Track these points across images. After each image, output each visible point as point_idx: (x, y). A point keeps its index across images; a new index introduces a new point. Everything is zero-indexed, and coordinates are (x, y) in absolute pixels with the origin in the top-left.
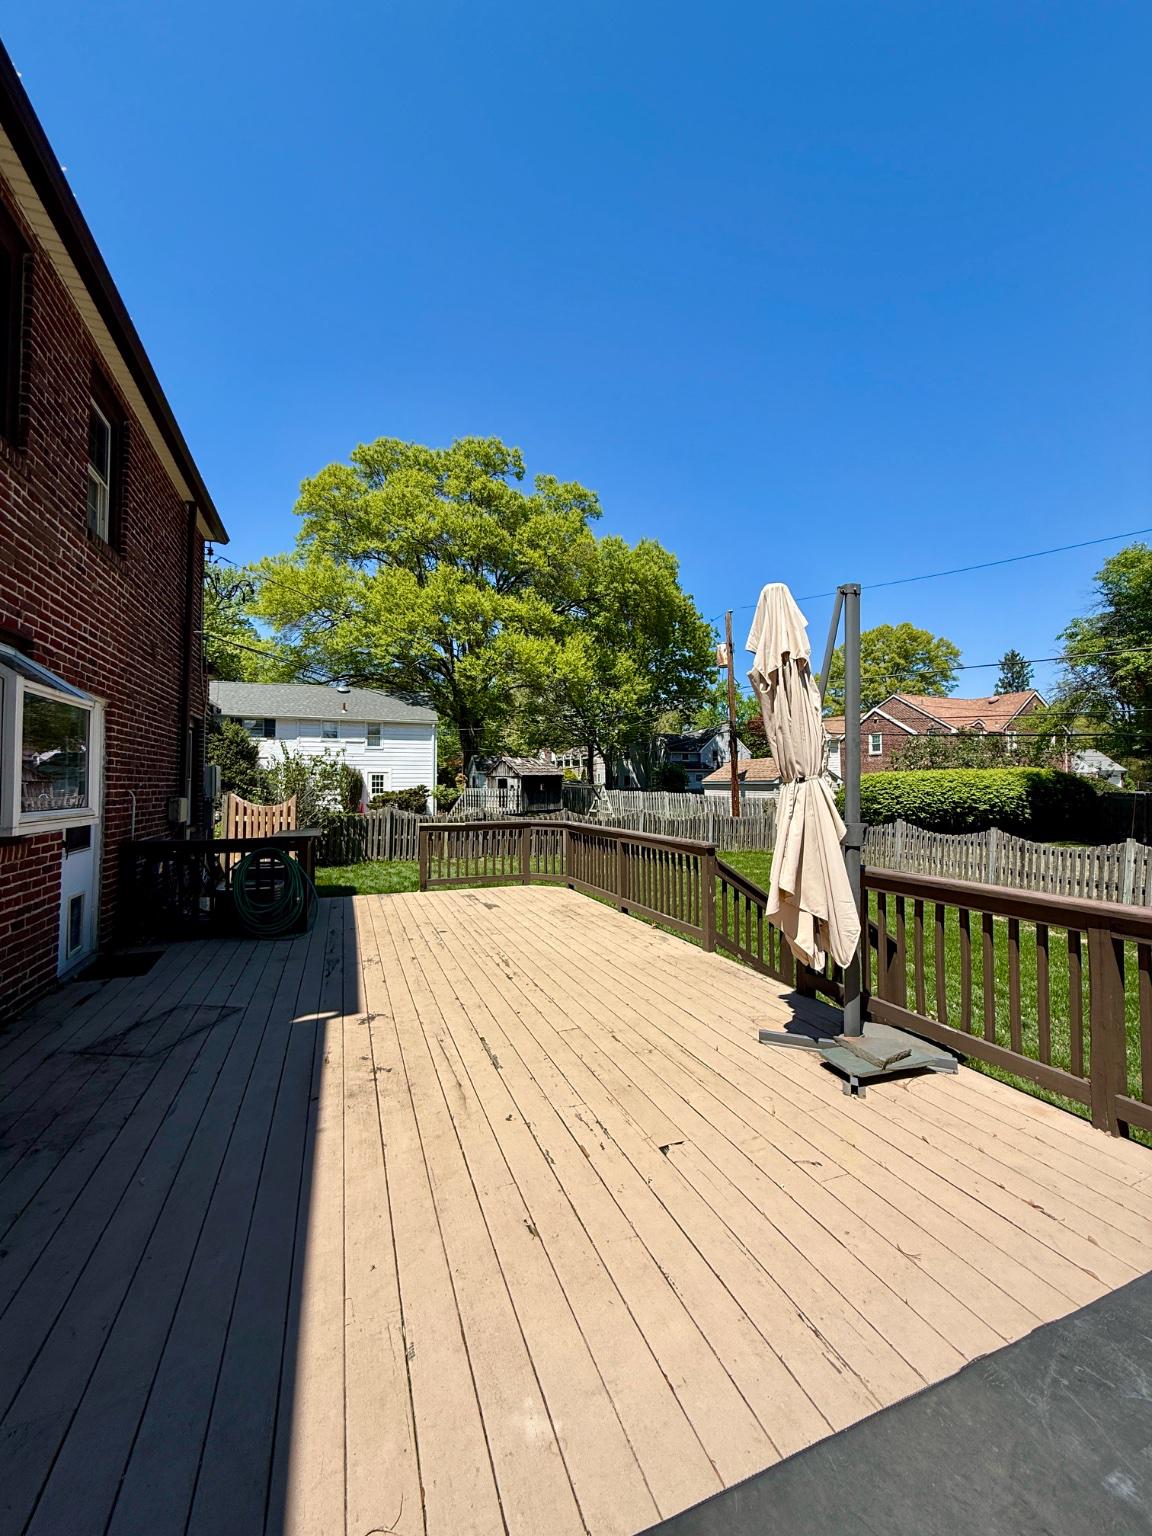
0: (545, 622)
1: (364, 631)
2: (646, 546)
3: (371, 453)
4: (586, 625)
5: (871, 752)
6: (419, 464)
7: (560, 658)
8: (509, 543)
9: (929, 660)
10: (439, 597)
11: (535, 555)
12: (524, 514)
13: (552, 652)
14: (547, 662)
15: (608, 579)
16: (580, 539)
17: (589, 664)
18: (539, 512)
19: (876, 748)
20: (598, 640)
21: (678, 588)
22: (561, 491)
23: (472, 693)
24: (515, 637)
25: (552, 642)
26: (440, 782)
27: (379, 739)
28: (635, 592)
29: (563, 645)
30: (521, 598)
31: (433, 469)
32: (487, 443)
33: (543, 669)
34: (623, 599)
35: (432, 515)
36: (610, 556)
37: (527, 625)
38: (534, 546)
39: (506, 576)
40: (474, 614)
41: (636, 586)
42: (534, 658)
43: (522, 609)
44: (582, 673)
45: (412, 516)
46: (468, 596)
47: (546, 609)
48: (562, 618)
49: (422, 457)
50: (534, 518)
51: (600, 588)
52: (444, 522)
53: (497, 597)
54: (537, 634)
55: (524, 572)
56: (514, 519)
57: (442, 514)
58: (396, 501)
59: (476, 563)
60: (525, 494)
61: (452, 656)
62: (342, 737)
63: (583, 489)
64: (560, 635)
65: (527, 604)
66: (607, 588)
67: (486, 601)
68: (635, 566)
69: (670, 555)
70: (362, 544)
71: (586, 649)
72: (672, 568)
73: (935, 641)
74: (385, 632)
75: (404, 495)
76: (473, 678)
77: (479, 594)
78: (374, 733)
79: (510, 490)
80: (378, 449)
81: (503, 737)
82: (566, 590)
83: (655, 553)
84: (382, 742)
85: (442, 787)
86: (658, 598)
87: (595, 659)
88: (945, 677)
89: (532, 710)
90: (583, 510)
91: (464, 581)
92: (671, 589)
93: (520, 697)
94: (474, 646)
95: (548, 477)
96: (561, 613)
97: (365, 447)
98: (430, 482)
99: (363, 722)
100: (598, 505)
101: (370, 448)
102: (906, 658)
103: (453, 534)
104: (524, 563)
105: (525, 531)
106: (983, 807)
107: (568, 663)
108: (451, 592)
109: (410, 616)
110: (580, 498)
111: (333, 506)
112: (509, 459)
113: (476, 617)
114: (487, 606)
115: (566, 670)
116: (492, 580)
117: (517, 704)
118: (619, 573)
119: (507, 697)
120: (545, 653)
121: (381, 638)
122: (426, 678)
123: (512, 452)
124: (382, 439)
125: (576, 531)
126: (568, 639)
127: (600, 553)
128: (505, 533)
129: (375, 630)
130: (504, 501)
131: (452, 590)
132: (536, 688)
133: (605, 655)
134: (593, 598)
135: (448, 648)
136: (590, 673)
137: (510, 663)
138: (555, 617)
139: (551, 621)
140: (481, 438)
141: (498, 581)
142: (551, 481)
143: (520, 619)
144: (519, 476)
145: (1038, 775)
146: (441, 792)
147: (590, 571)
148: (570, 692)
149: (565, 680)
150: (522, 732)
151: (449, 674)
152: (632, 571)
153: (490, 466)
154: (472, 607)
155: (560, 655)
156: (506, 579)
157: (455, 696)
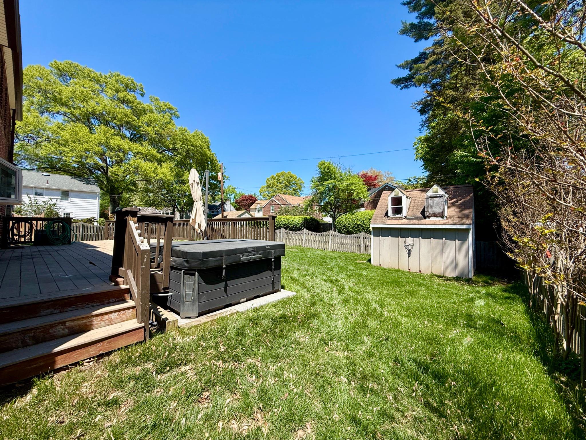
0: (153, 156)
1: (58, 149)
2: (198, 132)
3: (62, 66)
4: (171, 159)
5: (271, 211)
6: (90, 77)
7: (159, 171)
8: (137, 122)
9: (296, 184)
10: (101, 139)
11: (149, 129)
12: (144, 111)
13: (156, 168)
14: (154, 172)
15: (181, 143)
16: (170, 126)
17: (172, 174)
18: (151, 111)
19: (273, 210)
20: (176, 165)
21: (209, 150)
22: (162, 104)
23: (116, 181)
24: (139, 161)
25: (156, 164)
26: (101, 216)
27: (68, 197)
28: (192, 149)
29: (161, 166)
30: (142, 145)
31: (98, 82)
32: (127, 78)
33: (152, 174)
34: (188, 151)
35: (98, 103)
36: (182, 134)
37: (145, 156)
38: (149, 125)
39: (135, 134)
40: (120, 149)
41: (192, 147)
42: (148, 170)
43: (143, 150)
44: (169, 178)
45: (87, 102)
46: (116, 141)
47: (154, 151)
48: (161, 155)
49: (92, 75)
50: (148, 113)
51: (178, 146)
52: (104, 108)
53: (131, 143)
54: (149, 160)
55: (143, 135)
56: (139, 113)
57: (104, 104)
58: (78, 93)
59: (120, 127)
60: (145, 103)
61: (107, 164)
62: (46, 195)
63: (171, 106)
64: (160, 162)
65: (146, 148)
66: (181, 146)
67: (126, 144)
68: (192, 140)
69: (207, 137)
70: (57, 108)
71: (171, 168)
72: (207, 142)
73: (298, 179)
74: (72, 151)
75: (83, 92)
76: (118, 175)
77: (122, 141)
78: (65, 194)
79: (138, 101)
80: (66, 65)
81: (132, 201)
82: (163, 144)
83: (201, 136)
84: (70, 199)
85: (102, 219)
86: (201, 153)
87: (175, 173)
88: (300, 190)
89: (147, 190)
90: (171, 114)
91: (114, 135)
92: (207, 151)
93: (141, 185)
94: (119, 163)
95: (156, 97)
96: (161, 153)
97: (59, 62)
98: (96, 87)
99: (59, 190)
100: (178, 113)
101: (62, 63)
102: (289, 183)
103: (109, 113)
104: (144, 131)
105: (145, 118)
106: (291, 226)
107: (162, 173)
108: (107, 138)
109: (86, 146)
110: (170, 109)
111: (38, 87)
112: (137, 87)
113: (119, 151)
114: (126, 147)
115: (162, 176)
116: (128, 135)
117: (139, 187)
118: (185, 141)
119: (135, 184)
120: (153, 169)
121: (68, 153)
122: (92, 173)
123: (139, 84)
124: (70, 61)
125: (168, 123)
126: (163, 164)
127: (178, 133)
128: (136, 118)
129: (65, 149)
130: (134, 104)
131: (108, 137)
132: (148, 181)
133: (179, 171)
134: (175, 149)
135: (105, 161)
136: (172, 178)
137: (137, 170)
138: (158, 155)
139: (156, 156)
140: (124, 76)
141: (131, 135)
142: (157, 99)
143: (142, 154)
144: (142, 95)
145: (306, 218)
146: (102, 221)
147: (174, 139)
148: (163, 184)
149: (162, 179)
150: (141, 200)
151: (106, 173)
152: (191, 142)
153: (127, 87)
154: (118, 146)
155: (159, 170)
156: (135, 135)
157: (107, 182)
